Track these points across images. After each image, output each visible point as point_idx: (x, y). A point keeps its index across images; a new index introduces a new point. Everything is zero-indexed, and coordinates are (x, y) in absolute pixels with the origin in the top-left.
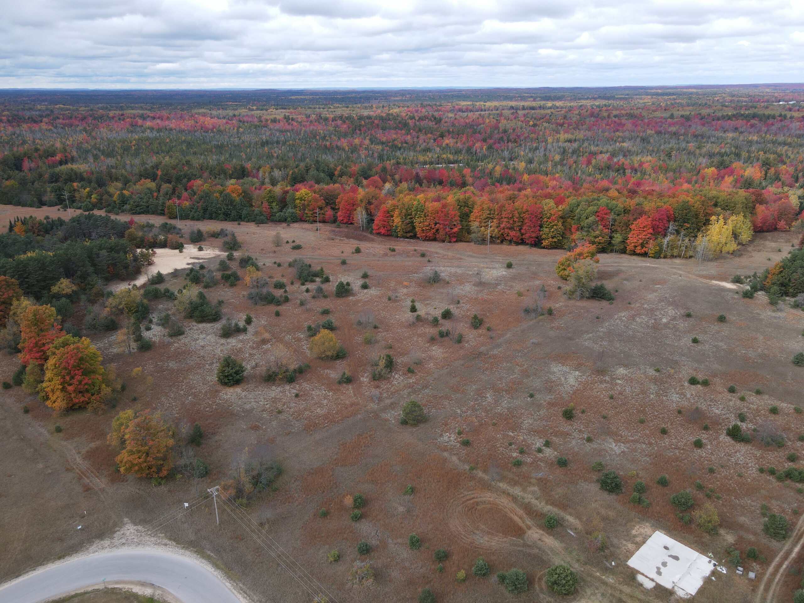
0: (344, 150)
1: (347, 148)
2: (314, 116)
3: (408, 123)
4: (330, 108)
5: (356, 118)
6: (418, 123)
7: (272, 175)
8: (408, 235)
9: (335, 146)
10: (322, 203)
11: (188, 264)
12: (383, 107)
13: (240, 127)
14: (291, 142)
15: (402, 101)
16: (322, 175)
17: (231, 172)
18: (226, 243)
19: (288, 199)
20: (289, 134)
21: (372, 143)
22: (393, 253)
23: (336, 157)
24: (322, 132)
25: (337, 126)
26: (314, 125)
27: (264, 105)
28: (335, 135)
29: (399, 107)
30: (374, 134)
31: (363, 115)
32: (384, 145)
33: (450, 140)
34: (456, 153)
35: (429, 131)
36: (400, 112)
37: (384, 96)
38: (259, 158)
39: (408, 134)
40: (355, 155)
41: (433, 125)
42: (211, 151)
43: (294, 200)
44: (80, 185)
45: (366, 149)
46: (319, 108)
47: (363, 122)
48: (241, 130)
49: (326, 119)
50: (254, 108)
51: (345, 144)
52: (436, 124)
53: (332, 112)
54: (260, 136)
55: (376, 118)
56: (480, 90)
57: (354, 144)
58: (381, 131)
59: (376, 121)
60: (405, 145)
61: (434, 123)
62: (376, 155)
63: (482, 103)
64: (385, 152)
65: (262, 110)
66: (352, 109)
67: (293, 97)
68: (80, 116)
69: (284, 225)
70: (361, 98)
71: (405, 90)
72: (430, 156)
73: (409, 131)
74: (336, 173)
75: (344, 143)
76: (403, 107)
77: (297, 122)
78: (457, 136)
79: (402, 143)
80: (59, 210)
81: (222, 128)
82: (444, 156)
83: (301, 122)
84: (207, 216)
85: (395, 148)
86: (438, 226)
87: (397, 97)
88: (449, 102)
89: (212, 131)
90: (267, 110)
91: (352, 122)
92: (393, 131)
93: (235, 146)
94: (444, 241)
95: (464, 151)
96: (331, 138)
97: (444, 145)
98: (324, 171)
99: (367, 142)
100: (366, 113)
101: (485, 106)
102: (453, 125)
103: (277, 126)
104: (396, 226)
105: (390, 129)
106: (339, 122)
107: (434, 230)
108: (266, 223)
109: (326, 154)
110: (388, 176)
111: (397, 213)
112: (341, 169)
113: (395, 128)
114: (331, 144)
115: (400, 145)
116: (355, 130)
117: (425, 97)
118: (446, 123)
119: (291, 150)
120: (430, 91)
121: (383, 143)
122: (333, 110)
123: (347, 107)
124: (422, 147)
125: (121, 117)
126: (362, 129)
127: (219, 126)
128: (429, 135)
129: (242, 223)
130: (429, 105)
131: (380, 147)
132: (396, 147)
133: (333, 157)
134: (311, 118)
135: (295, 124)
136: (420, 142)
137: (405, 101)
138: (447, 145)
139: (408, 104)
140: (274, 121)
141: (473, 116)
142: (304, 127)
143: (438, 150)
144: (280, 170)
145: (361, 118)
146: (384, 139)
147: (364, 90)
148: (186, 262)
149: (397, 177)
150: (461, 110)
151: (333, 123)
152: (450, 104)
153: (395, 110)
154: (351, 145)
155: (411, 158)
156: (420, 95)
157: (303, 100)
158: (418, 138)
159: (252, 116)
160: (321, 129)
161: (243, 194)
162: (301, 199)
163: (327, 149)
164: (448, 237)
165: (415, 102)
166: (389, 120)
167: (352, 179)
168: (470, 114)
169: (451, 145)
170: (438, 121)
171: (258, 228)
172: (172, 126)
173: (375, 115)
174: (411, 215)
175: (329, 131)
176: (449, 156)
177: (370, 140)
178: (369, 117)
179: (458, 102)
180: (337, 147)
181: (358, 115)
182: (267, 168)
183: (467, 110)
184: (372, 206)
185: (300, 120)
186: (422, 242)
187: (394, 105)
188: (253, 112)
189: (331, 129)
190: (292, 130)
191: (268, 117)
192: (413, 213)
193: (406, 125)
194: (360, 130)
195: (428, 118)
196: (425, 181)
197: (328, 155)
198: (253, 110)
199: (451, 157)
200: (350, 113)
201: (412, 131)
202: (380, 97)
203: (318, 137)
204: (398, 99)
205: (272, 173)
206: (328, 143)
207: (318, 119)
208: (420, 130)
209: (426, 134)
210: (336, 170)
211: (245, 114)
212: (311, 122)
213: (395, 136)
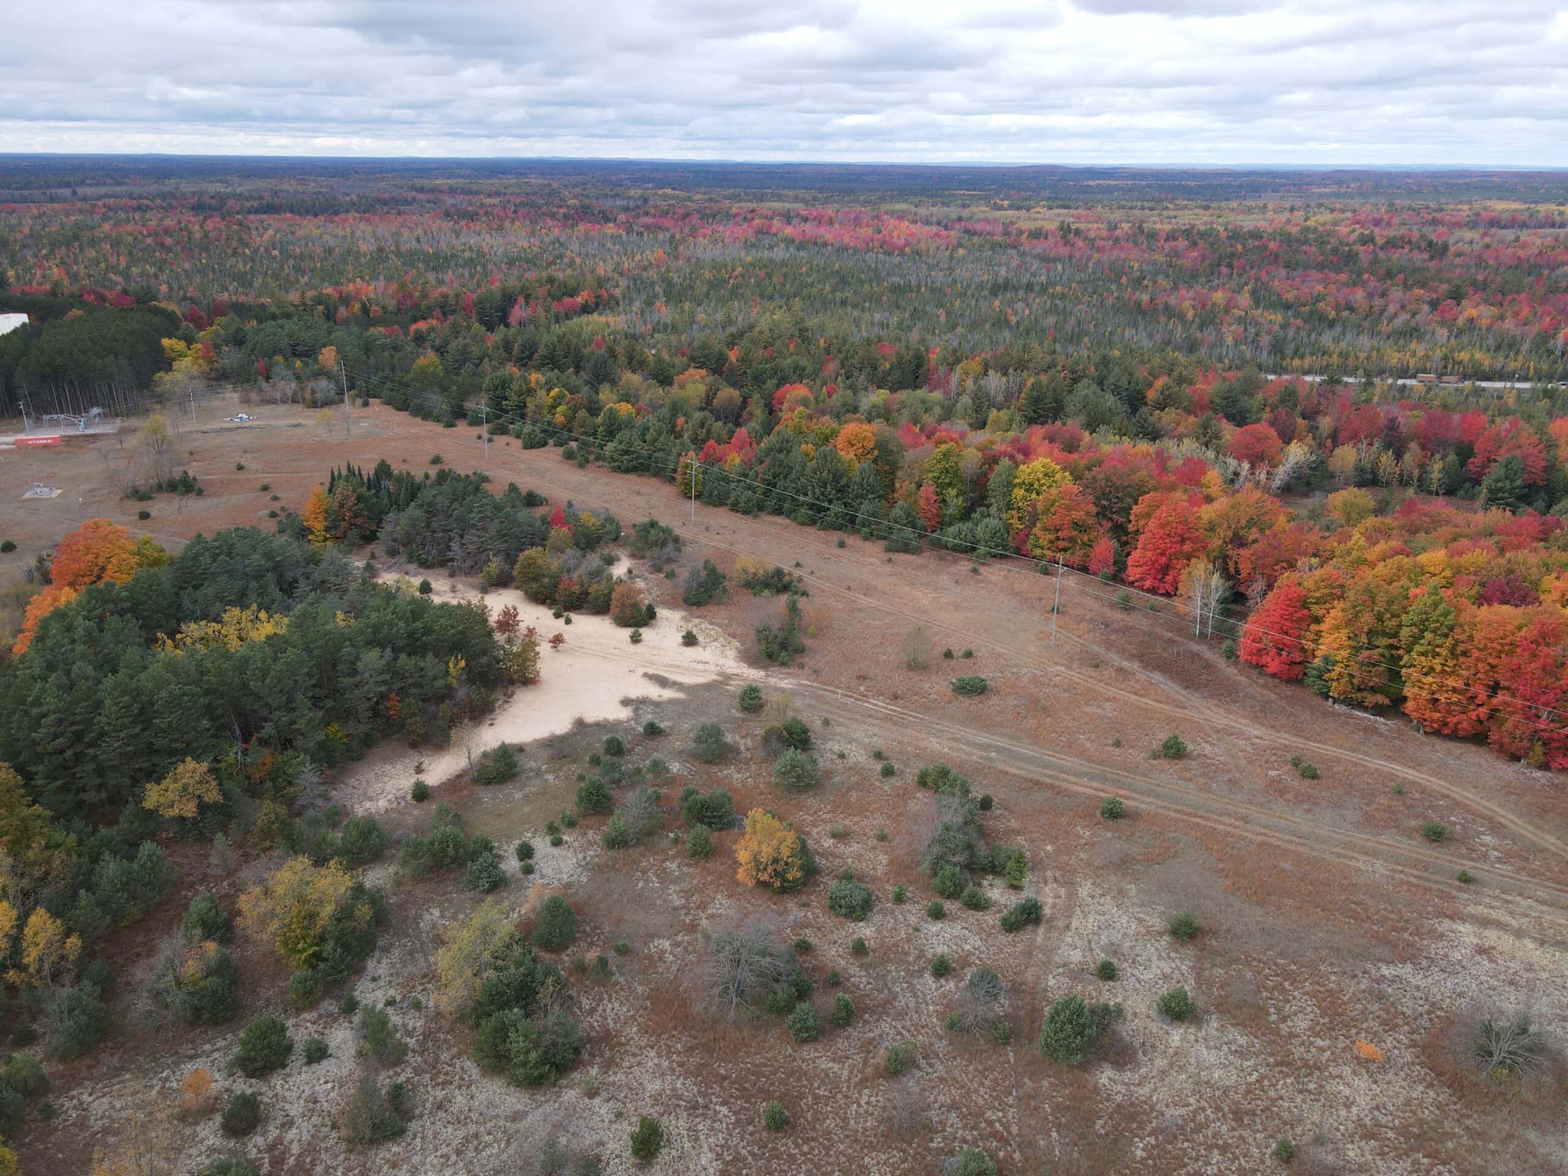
0: (1181, 317)
1: (1190, 315)
2: (1126, 226)
3: (1357, 253)
4: (1167, 208)
5: (1223, 235)
6: (1381, 255)
7: (980, 387)
8: (1371, 699)
9: (1160, 307)
10: (1084, 511)
11: (626, 702)
12: (1292, 209)
13: (960, 245)
14: (1059, 288)
15: (1337, 195)
16: (1110, 400)
17: (888, 366)
18: (763, 634)
19: (994, 481)
20: (1060, 266)
21: (1257, 306)
22: (1305, 785)
23: (1158, 337)
24: (1136, 266)
25: (1175, 253)
26: (1122, 248)
27: (1029, 199)
28: (1167, 276)
29: (1332, 211)
30: (1265, 278)
31: (1242, 227)
32: (1290, 313)
33: (1482, 307)
34: (1498, 348)
35: (1415, 278)
36: (1335, 223)
37: (1294, 185)
38: (975, 326)
39: (1355, 285)
40: (1209, 335)
41: (1424, 261)
42: (878, 301)
43: (1010, 486)
44: (543, 379)
45: (1240, 320)
46: (1143, 208)
47: (1239, 247)
48: (961, 252)
49: (1153, 236)
50: (1006, 203)
51: (1187, 304)
52: (1432, 258)
53: (1169, 217)
54: (996, 269)
55: (1273, 237)
56: (1540, 173)
57: (1210, 303)
58: (1283, 272)
59: (1272, 245)
60: (1345, 313)
61: (1426, 256)
62: (1265, 340)
63: (1553, 207)
64: (1291, 333)
65: (1019, 208)
66: (1218, 212)
67: (1091, 183)
68: (682, 211)
69: (964, 566)
70: (1240, 187)
71: (1348, 172)
72: (1421, 353)
73: (1359, 275)
74: (1151, 395)
75: (1185, 300)
76: (1342, 211)
77: (1085, 238)
78: (1500, 297)
79: (1337, 307)
80: (480, 437)
81: (922, 246)
82: (1464, 356)
83: (1094, 240)
84: (772, 503)
85: (1320, 321)
86: (1502, 697)
87: (1325, 186)
88: (1461, 203)
89: (902, 253)
90: (1028, 209)
91: (1212, 245)
92: (1315, 274)
93: (933, 291)
94: (1515, 758)
95: (1526, 347)
96: (1155, 282)
97: (1460, 322)
98: (1116, 390)
99: (1244, 299)
100: (1248, 223)
101: (1561, 213)
102: (1480, 263)
103: (1039, 247)
104: (1326, 659)
105: (1307, 266)
106: (1182, 243)
107: (1483, 711)
108: (917, 551)
109: (1135, 325)
110: (1300, 421)
111: (1336, 613)
112: (1167, 387)
113: (1321, 267)
114: (1152, 300)
115: (1332, 315)
116: (1219, 265)
117: (1398, 188)
118: (1459, 255)
119: (1054, 309)
120: (1408, 175)
121: (1287, 306)
122: (1171, 213)
123: (1207, 208)
124: (1398, 322)
125: (749, 216)
126: (1235, 263)
127: (919, 241)
128: (1418, 291)
129: (850, 540)
130: (1410, 208)
131: (1278, 317)
132: (1322, 318)
133: (1150, 336)
134: (1118, 232)
135: (1080, 243)
136: (1392, 309)
137: (1345, 195)
138: (1471, 320)
139: (1356, 203)
140: (1036, 234)
141: (1536, 240)
142: (1098, 251)
143: (1442, 333)
144: (1005, 374)
145: (1235, 235)
146: (1290, 296)
147: (1250, 169)
148: (620, 697)
149: (1325, 423)
150: (1495, 223)
151: (1166, 246)
152: (1466, 207)
153: (1322, 218)
154: (1204, 305)
155: (1362, 355)
156: (1385, 182)
157: (1111, 189)
158: (1383, 295)
159: (996, 220)
160: (1135, 260)
161: (876, 452)
162: (1029, 488)
163: (1142, 313)
164: (1538, 748)
165: (1372, 200)
166: (1306, 243)
167: (1192, 419)
168: (1525, 235)
169: (1484, 322)
170: (1438, 251)
171: (888, 569)
172: (829, 237)
173: (1270, 230)
174: (1395, 635)
175: (1155, 262)
176: (1478, 355)
177: (1253, 293)
178: (1255, 235)
179: (1488, 203)
180: (1167, 307)
181: (1230, 227)
182: (975, 366)
183: (1513, 223)
184: (1245, 552)
185: (1092, 235)
186: (1420, 736)
187: (1320, 206)
188: (998, 214)
189: (1160, 258)
190: (1071, 257)
191: (1023, 225)
192: (1405, 632)
193: (1350, 258)
194: (1230, 266)
195: (1410, 242)
196: (1414, 446)
197: (1141, 328)
198: (1000, 208)
199: (1483, 358)
200: (1212, 223)
201: (1366, 276)
202: (1284, 185)
203: (1124, 280)
204: (1327, 190)
205: (982, 382)
206: (1145, 297)
207: (1134, 235)
208: (1389, 275)
209: (1406, 287)
210: (1150, 385)
211: (982, 216)
212: (1117, 239)
213: (1319, 288)
